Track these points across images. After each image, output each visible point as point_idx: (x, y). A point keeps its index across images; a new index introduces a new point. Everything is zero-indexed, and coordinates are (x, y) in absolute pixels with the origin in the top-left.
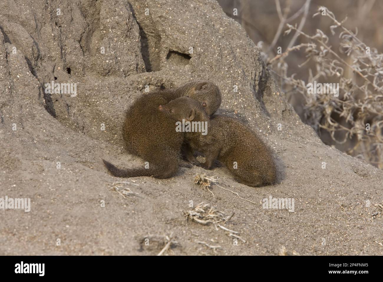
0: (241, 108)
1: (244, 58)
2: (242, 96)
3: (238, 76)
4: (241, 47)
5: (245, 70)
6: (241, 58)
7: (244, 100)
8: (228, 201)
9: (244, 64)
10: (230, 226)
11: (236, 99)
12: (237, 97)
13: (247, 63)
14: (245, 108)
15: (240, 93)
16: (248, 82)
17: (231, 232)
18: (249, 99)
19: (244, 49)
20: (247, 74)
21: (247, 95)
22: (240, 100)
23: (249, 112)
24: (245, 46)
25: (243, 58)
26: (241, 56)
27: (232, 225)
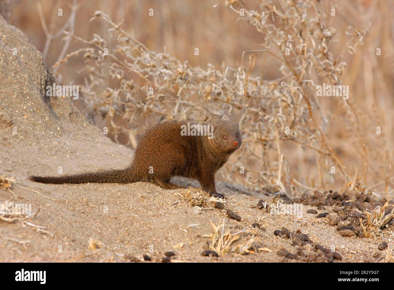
0: (31, 112)
1: (29, 63)
2: (30, 100)
3: (25, 81)
4: (25, 52)
5: (31, 75)
6: (26, 63)
7: (33, 103)
8: (30, 200)
9: (29, 69)
10: (37, 222)
11: (25, 104)
12: (26, 102)
13: (32, 68)
14: (34, 111)
15: (28, 97)
16: (34, 86)
17: (38, 228)
18: (37, 102)
19: (27, 54)
20: (33, 78)
21: (35, 99)
22: (29, 104)
23: (38, 115)
24: (29, 51)
25: (27, 63)
26: (25, 61)
27: (39, 221)
